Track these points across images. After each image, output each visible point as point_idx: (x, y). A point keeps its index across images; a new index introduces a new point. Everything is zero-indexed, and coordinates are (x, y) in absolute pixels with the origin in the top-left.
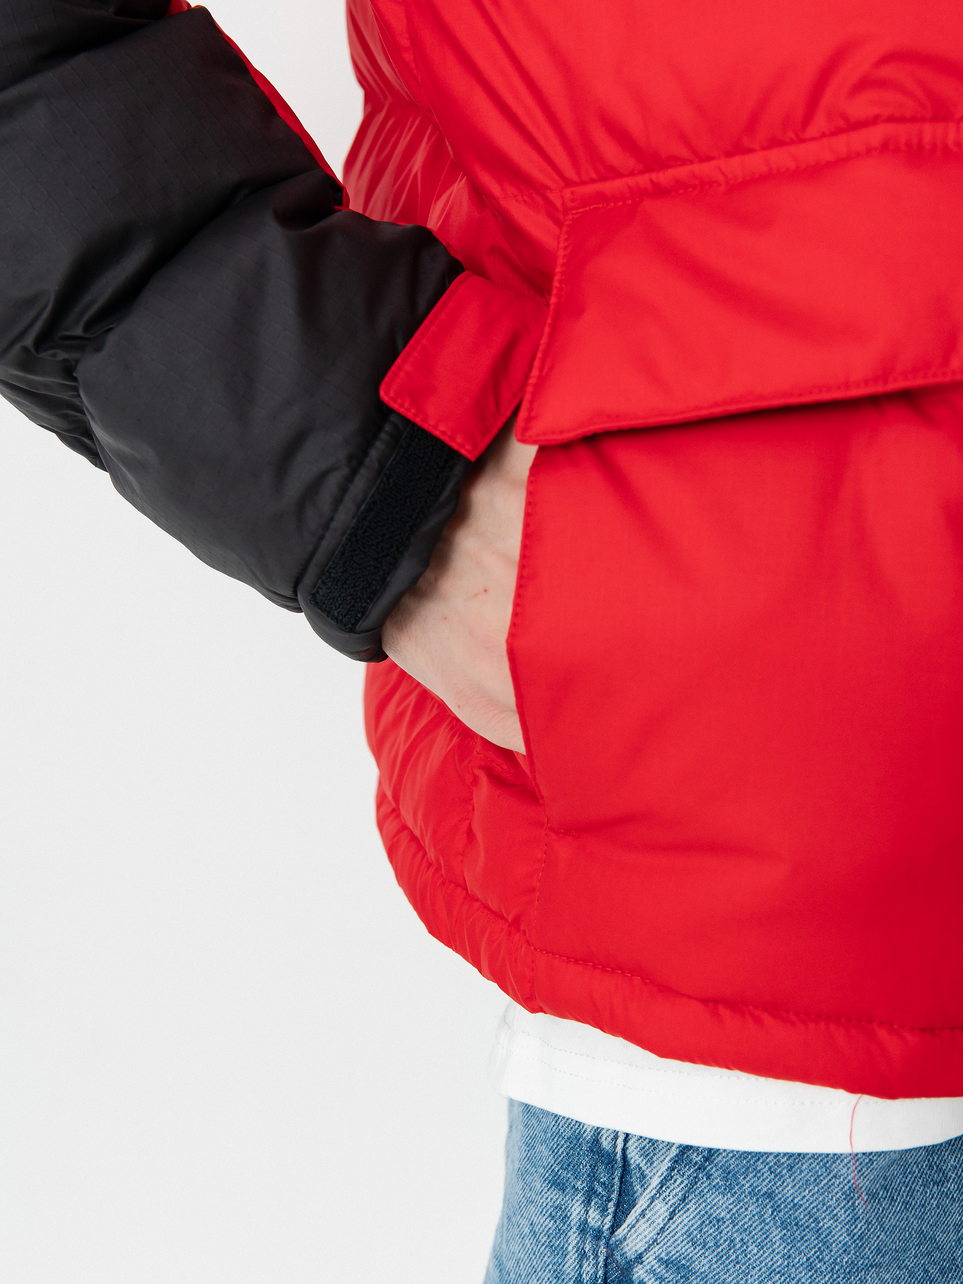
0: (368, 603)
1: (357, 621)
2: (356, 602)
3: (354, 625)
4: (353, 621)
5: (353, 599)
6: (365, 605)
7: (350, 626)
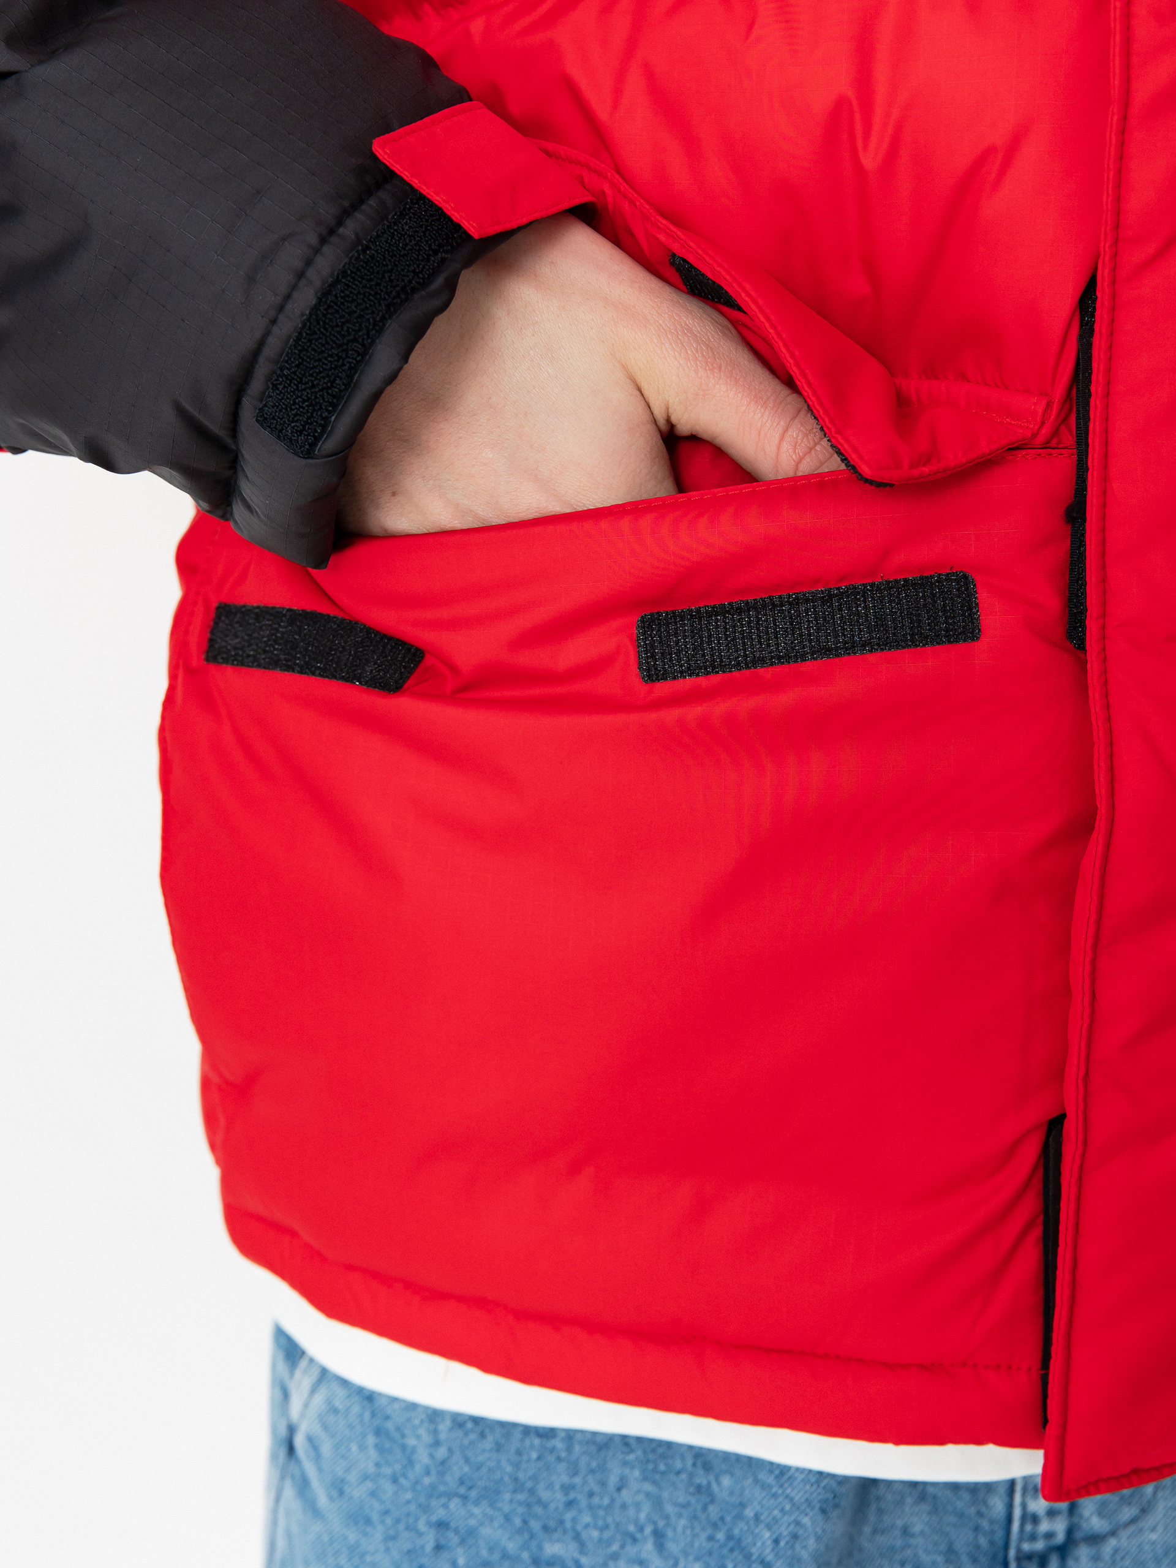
0: (330, 412)
1: (317, 439)
2: (314, 410)
3: (313, 445)
4: (311, 439)
5: (311, 405)
6: (325, 414)
7: (307, 447)
